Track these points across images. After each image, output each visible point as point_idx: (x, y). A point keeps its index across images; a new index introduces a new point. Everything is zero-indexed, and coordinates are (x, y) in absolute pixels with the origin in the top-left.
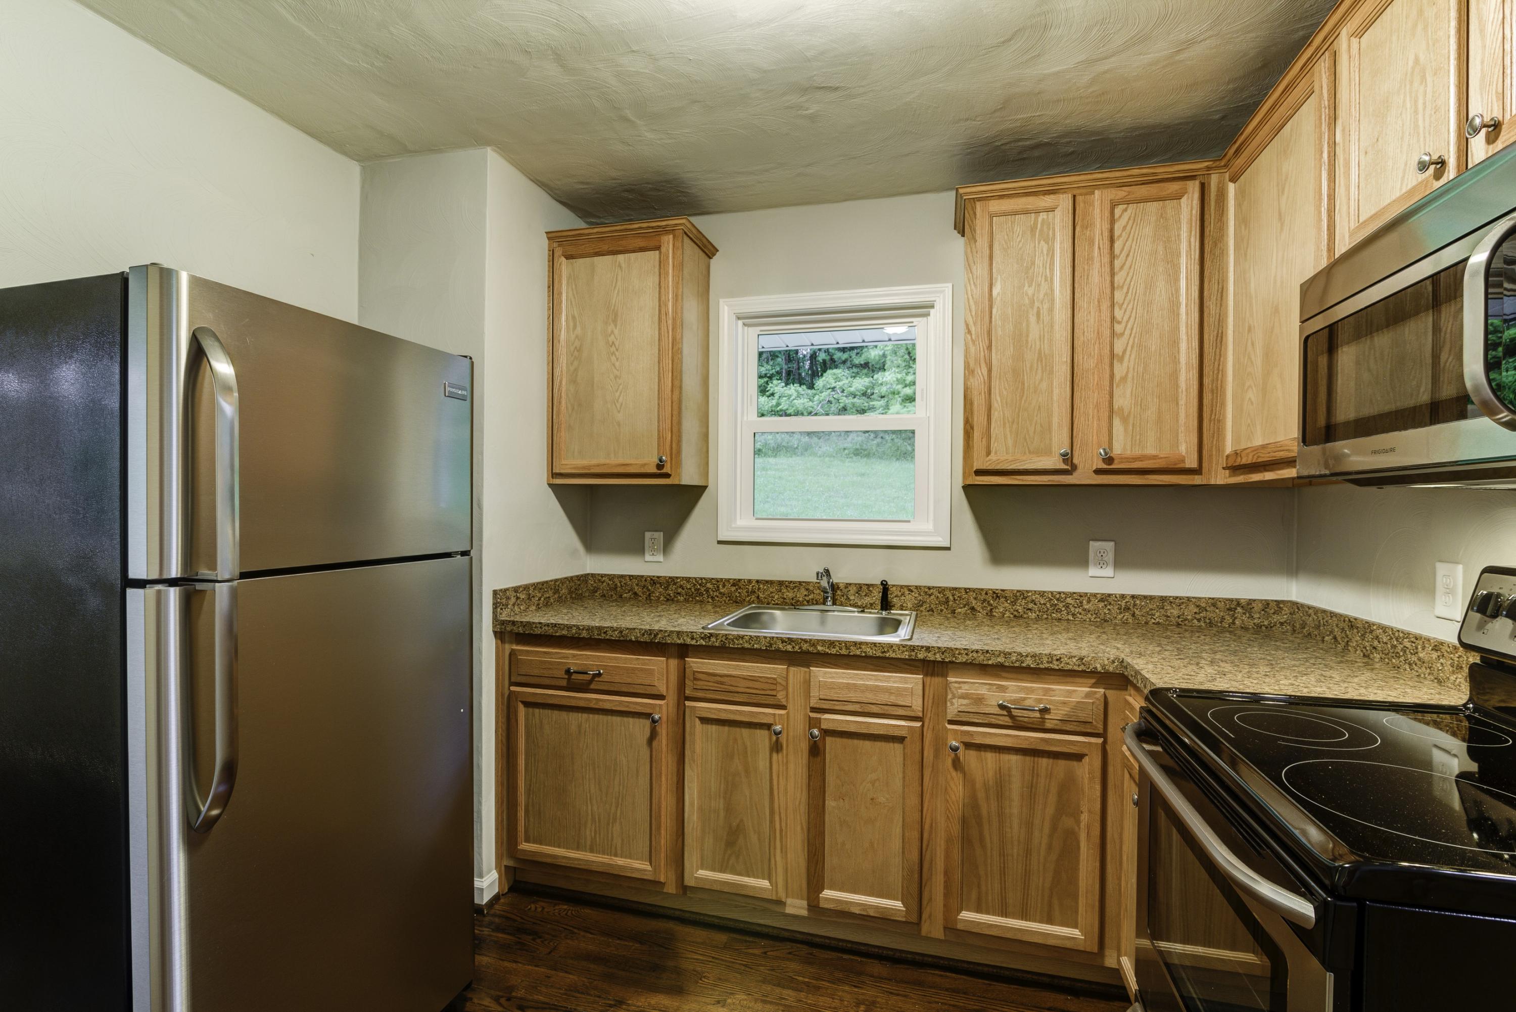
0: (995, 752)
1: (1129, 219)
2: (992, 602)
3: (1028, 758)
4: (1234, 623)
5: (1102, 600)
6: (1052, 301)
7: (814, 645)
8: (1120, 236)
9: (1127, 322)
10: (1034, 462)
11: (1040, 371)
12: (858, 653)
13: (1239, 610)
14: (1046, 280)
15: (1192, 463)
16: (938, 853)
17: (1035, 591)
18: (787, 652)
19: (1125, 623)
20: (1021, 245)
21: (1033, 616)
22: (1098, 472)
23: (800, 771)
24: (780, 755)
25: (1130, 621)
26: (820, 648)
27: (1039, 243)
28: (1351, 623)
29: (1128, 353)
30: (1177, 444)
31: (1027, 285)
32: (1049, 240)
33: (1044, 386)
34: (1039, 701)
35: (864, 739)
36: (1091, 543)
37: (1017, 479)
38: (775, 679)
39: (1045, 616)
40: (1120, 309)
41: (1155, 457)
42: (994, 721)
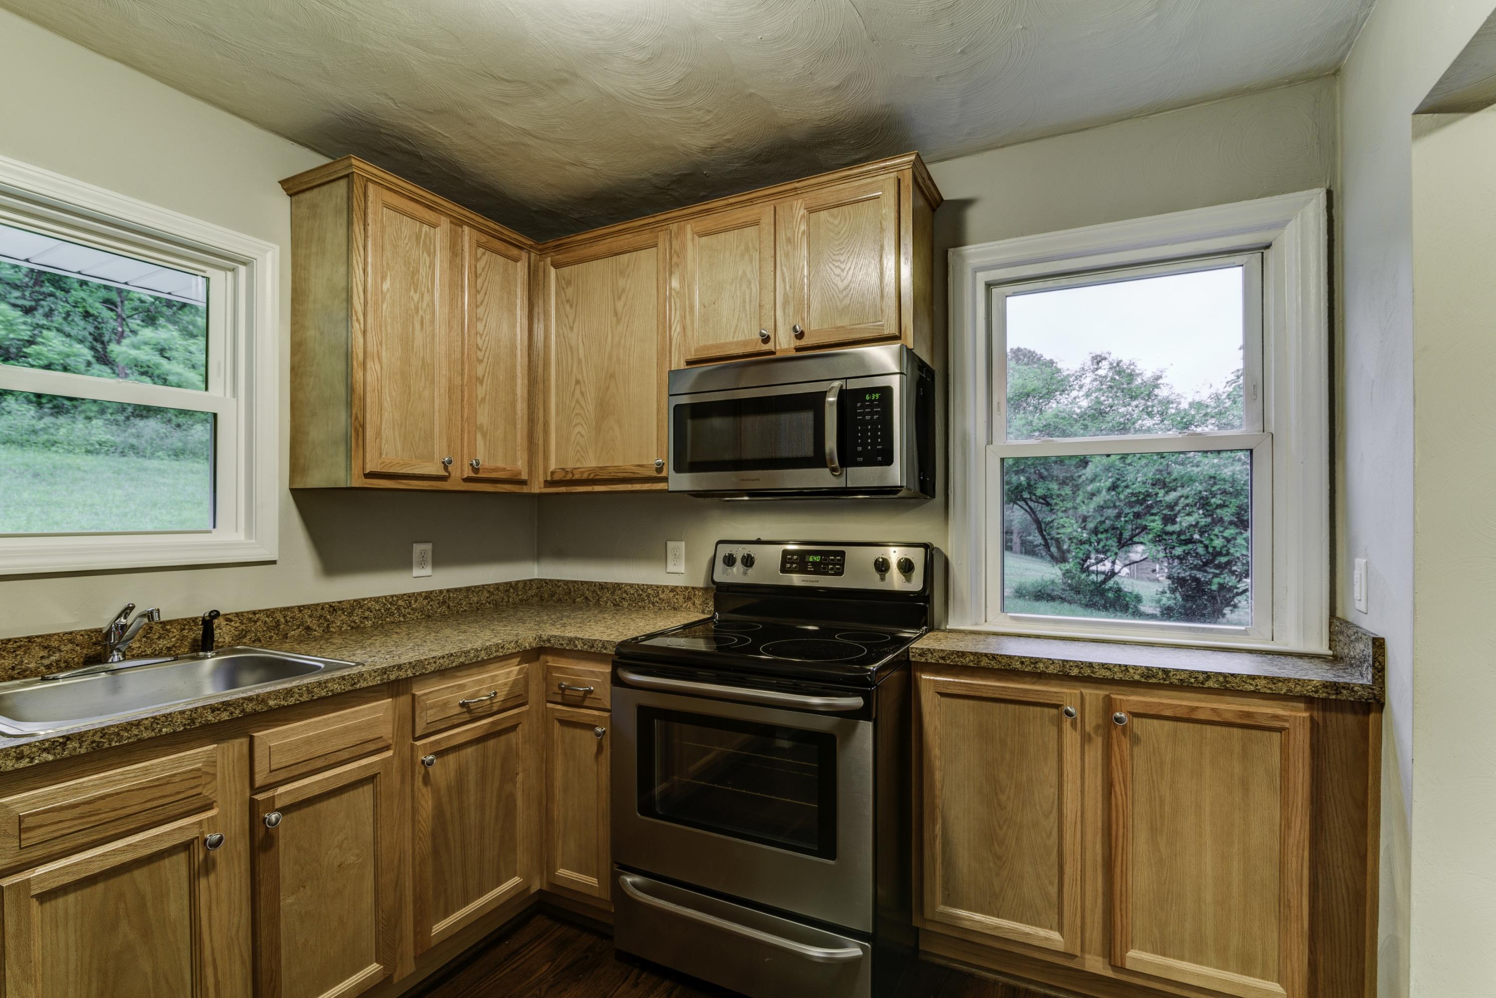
0: (456, 752)
1: (486, 263)
2: (328, 617)
4: (509, 601)
5: (426, 598)
6: (433, 313)
7: (263, 700)
8: (480, 275)
9: (486, 351)
10: (421, 468)
11: (423, 379)
13: (512, 590)
14: (428, 292)
15: (524, 476)
16: (407, 884)
17: (371, 598)
18: (221, 723)
19: (443, 615)
20: (407, 248)
21: (369, 623)
22: (468, 480)
23: (237, 885)
24: (212, 877)
25: (447, 613)
26: (271, 703)
27: (423, 254)
29: (486, 378)
30: (515, 460)
31: (412, 290)
32: (432, 254)
33: (426, 393)
34: (489, 689)
35: (329, 798)
36: (414, 545)
37: (402, 483)
38: (198, 770)
39: (380, 622)
40: (481, 338)
41: (504, 470)
42: (456, 722)
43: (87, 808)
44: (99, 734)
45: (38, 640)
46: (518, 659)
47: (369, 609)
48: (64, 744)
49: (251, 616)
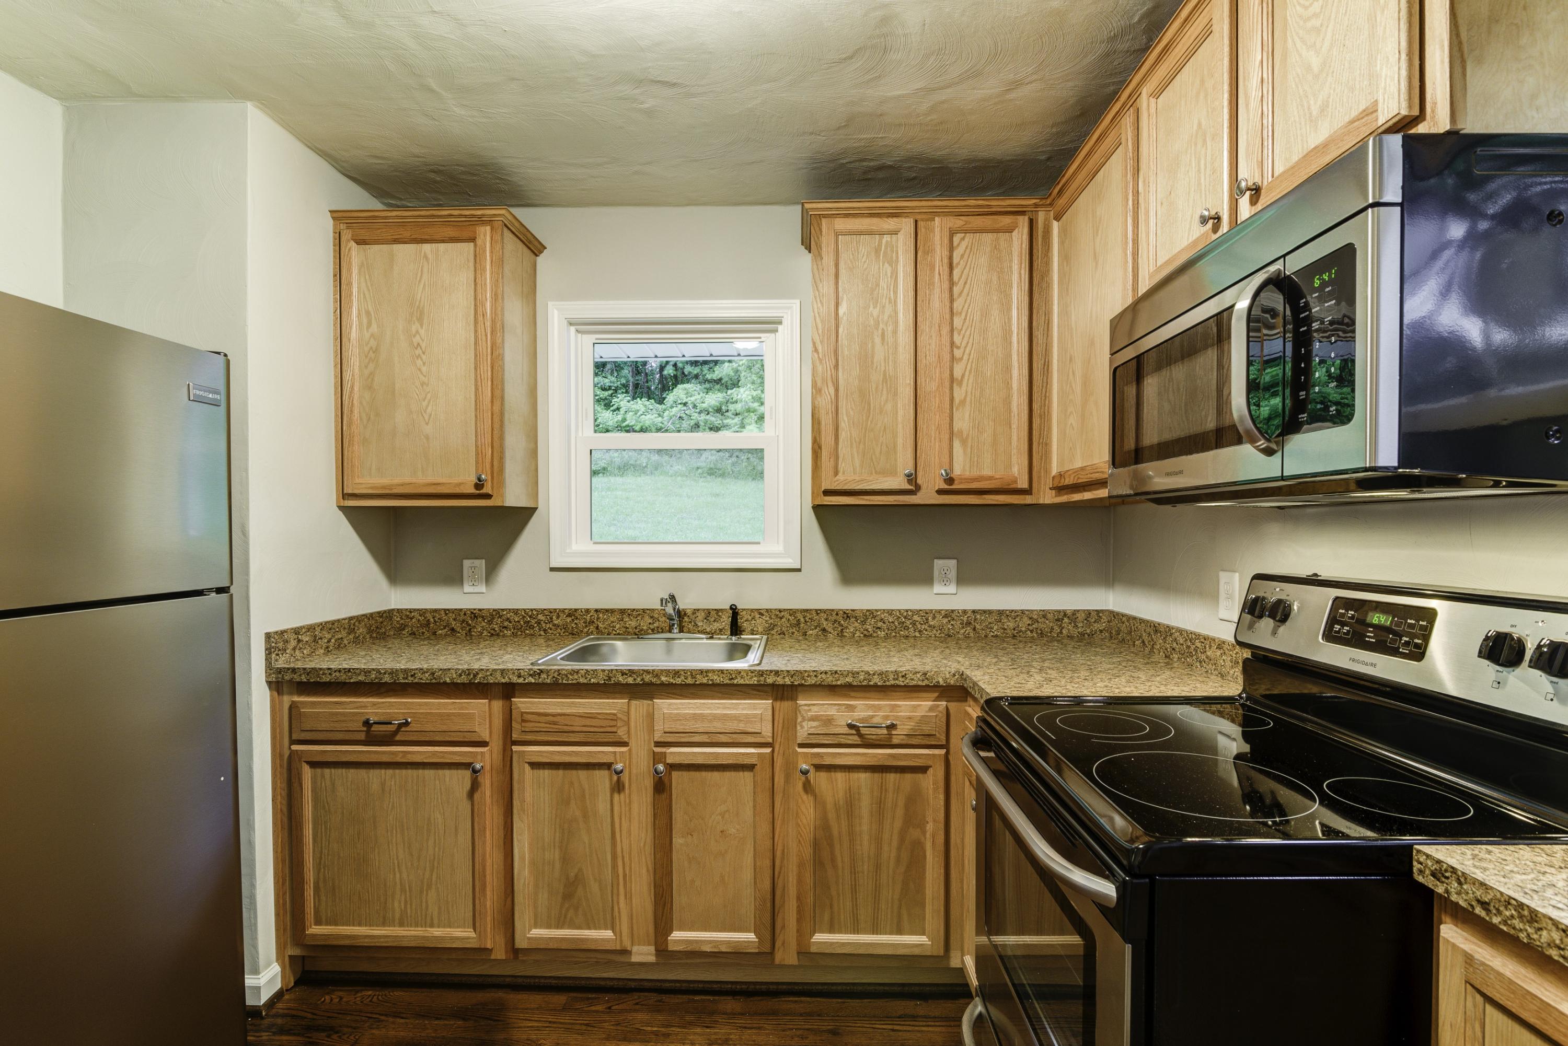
0: (845, 772)
1: (967, 248)
2: (842, 622)
3: (876, 775)
4: (1061, 632)
5: (946, 616)
6: (896, 323)
7: (657, 675)
8: (958, 264)
9: (966, 347)
10: (881, 483)
11: (885, 392)
12: (705, 681)
13: (1066, 620)
14: (890, 302)
15: (1023, 484)
16: (791, 879)
17: (884, 610)
18: (627, 685)
19: (967, 637)
20: (865, 266)
21: (882, 634)
22: (940, 492)
23: (645, 810)
24: (622, 795)
25: (972, 635)
26: (663, 679)
27: (883, 265)
28: (1156, 628)
29: (966, 378)
30: (1010, 466)
31: (872, 306)
32: (893, 263)
33: (889, 407)
34: (886, 717)
35: (712, 771)
36: (935, 560)
37: (863, 499)
38: (614, 714)
39: (894, 634)
40: (959, 334)
41: (991, 478)
42: (843, 741)
43: (551, 718)
44: (557, 673)
45: (648, 612)
46: (936, 694)
47: (882, 620)
48: (539, 674)
49: (778, 613)
